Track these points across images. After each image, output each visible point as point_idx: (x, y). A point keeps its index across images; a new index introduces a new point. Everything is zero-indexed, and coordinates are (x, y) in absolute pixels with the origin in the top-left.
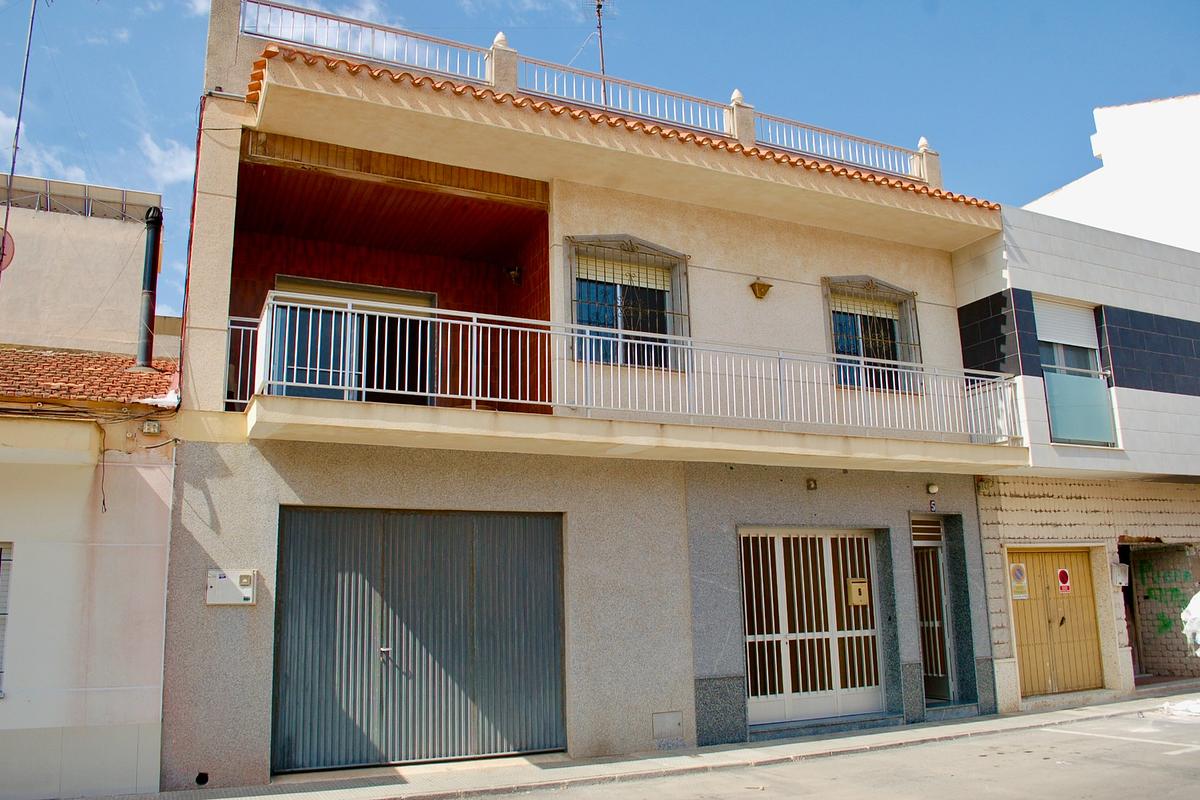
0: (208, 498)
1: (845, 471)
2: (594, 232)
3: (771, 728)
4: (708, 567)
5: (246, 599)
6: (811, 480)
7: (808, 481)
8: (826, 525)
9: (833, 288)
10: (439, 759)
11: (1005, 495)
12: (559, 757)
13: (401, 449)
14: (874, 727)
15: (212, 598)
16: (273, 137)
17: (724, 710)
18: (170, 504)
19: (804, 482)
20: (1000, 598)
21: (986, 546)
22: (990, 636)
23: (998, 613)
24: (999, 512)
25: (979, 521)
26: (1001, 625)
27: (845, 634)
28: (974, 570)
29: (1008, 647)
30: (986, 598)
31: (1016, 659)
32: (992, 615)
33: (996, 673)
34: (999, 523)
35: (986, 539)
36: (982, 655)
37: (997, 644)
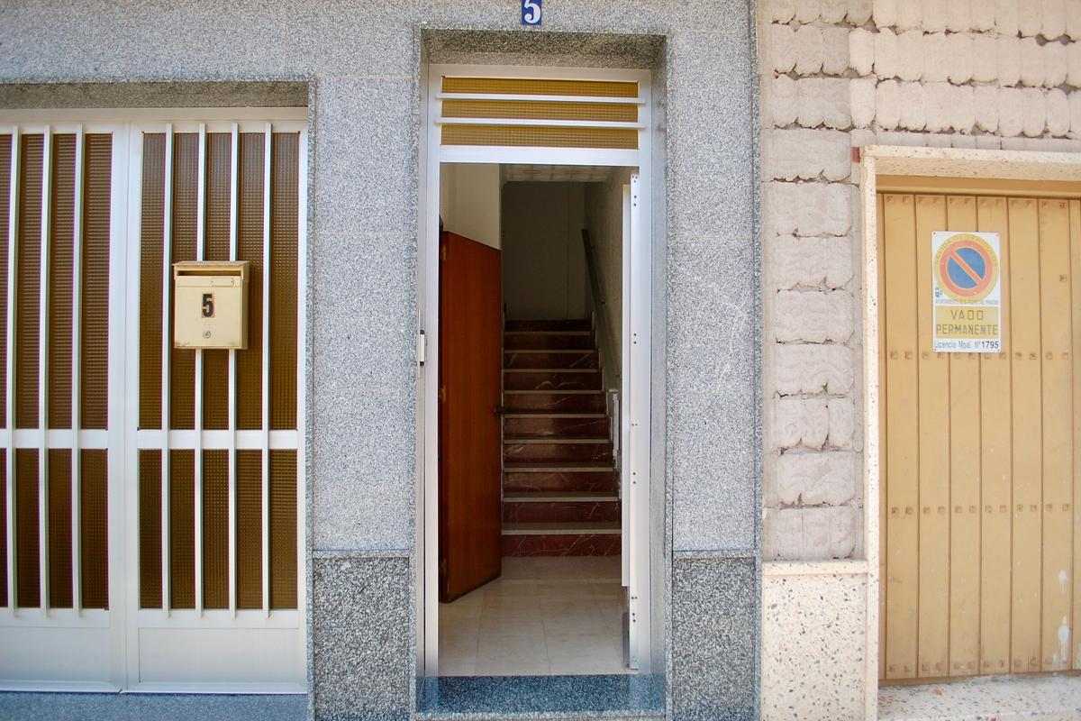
20: (828, 341)
21: (782, 153)
22: (757, 476)
23: (811, 395)
24: (860, 36)
25: (753, 62)
26: (820, 440)
27: (161, 439)
28: (707, 236)
29: (845, 519)
30: (755, 339)
31: (873, 564)
32: (784, 401)
33: (766, 611)
34: (853, 73)
35: (786, 128)
36: (707, 544)
37: (792, 505)
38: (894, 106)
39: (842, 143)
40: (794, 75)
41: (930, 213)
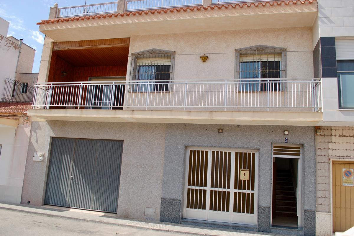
0: (37, 135)
1: (238, 126)
2: (142, 50)
3: (191, 221)
4: (171, 160)
5: (40, 160)
6: (221, 129)
7: (219, 130)
8: (226, 147)
9: (241, 53)
10: (86, 209)
11: (336, 136)
12: (114, 215)
13: (79, 121)
14: (240, 229)
15: (34, 159)
16: (60, 43)
17: (172, 211)
18: (29, 136)
19: (217, 130)
20: (325, 184)
21: (319, 159)
22: (316, 201)
23: (323, 190)
24: (330, 144)
25: (315, 148)
26: (324, 196)
27: (238, 191)
28: (309, 170)
29: (328, 207)
30: (315, 183)
31: (332, 213)
32: (319, 191)
33: (317, 218)
34: (329, 149)
35: (320, 156)
36: (309, 209)
37: (320, 205)
38: (335, 153)
39: (327, 158)
40: (321, 149)
41: (342, 166)
